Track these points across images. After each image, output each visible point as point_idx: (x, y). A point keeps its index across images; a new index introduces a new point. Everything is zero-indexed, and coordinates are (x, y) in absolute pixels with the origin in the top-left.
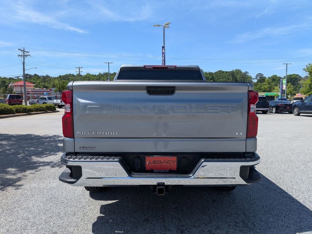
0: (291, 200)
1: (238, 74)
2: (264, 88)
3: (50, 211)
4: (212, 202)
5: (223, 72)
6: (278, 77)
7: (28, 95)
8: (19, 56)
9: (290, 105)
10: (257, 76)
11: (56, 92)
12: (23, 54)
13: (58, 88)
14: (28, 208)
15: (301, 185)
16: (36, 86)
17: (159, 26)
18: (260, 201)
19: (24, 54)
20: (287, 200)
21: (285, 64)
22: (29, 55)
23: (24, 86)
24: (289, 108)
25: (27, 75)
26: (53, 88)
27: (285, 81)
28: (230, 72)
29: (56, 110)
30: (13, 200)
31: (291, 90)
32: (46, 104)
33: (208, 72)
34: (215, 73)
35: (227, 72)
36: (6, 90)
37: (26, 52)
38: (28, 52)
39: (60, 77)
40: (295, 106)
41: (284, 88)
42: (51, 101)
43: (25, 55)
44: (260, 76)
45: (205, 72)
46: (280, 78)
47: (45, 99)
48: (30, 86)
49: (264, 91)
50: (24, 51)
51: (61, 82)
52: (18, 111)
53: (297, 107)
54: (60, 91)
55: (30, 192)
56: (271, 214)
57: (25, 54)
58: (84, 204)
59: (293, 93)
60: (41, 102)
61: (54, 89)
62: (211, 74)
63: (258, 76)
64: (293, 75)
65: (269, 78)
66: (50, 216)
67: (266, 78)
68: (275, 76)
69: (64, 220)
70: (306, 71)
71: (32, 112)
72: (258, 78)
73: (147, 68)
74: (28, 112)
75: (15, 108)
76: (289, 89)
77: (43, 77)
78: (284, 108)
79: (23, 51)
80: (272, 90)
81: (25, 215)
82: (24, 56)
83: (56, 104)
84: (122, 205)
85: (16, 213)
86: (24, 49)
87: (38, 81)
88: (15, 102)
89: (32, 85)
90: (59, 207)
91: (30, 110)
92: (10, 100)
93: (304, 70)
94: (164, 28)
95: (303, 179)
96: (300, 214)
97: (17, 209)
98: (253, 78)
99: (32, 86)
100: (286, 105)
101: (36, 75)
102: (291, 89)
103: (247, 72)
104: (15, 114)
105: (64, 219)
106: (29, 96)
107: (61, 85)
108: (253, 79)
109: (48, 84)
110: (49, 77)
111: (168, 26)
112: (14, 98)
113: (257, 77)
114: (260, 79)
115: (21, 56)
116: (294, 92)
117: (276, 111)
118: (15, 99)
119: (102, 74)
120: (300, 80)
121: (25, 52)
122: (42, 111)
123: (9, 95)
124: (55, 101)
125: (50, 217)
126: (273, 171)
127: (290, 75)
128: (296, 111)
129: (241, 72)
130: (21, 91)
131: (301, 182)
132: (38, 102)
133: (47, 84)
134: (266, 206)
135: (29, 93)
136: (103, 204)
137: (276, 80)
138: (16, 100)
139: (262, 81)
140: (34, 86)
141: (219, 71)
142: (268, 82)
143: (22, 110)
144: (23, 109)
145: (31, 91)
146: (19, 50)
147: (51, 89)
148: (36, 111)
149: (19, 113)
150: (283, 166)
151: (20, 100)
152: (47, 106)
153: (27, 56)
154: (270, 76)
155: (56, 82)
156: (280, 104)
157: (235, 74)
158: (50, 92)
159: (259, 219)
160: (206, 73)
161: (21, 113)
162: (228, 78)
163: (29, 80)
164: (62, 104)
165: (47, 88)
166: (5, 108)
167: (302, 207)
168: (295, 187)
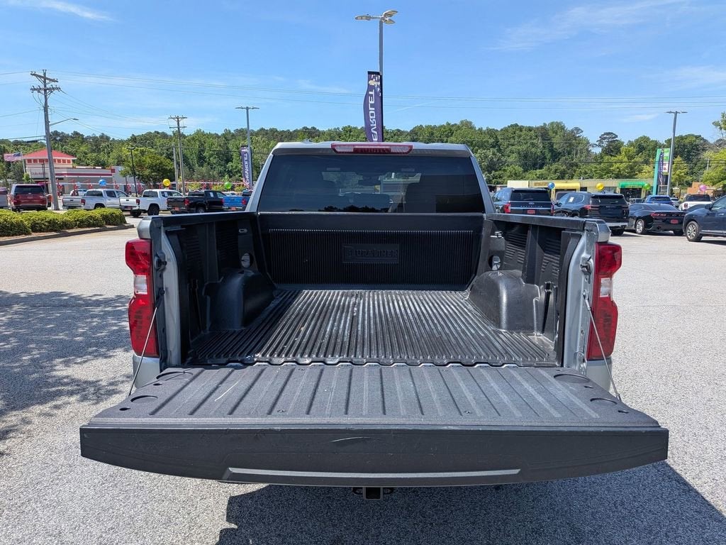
0: (682, 487)
1: (556, 133)
2: (618, 168)
3: (111, 511)
4: (494, 491)
5: (521, 129)
6: (653, 141)
7: (61, 184)
8: (35, 89)
9: (678, 216)
10: (602, 138)
11: (125, 176)
12: (42, 86)
13: (129, 166)
14: (59, 503)
15: (706, 444)
16: (79, 162)
17: (368, 18)
18: (609, 489)
19: (45, 86)
20: (672, 486)
21: (670, 112)
22: (58, 89)
23: (50, 161)
24: (677, 222)
25: (56, 133)
26: (118, 165)
27: (667, 153)
28: (538, 128)
29: (125, 222)
30: (25, 479)
31: (683, 174)
32: (103, 209)
33: (484, 129)
34: (502, 130)
35: (530, 129)
36: (9, 171)
37: (50, 80)
38: (53, 81)
39: (134, 139)
40: (691, 219)
41: (665, 169)
42: (113, 200)
43: (48, 89)
44: (610, 140)
45: (477, 129)
46: (656, 145)
47: (100, 195)
48: (64, 161)
49: (618, 176)
50: (45, 79)
51: (137, 150)
52: (36, 227)
53: (695, 221)
54: (134, 174)
55: (65, 458)
56: (634, 527)
57: (48, 86)
58: (191, 493)
59: (685, 180)
60: (91, 202)
61: (120, 168)
62: (491, 133)
63: (605, 138)
64: (687, 137)
65: (631, 144)
66: (110, 526)
67: (623, 143)
68: (646, 139)
69: (145, 538)
70: (721, 128)
71: (69, 229)
72: (605, 144)
73: (338, 150)
74: (59, 229)
75: (29, 219)
76: (678, 172)
77: (95, 138)
78: (664, 221)
79: (42, 77)
80: (637, 174)
81: (52, 523)
82: (45, 90)
83: (126, 207)
84: (280, 495)
85: (31, 517)
86: (45, 74)
87: (83, 148)
88: (30, 201)
89: (69, 159)
90: (132, 502)
91: (66, 225)
92: (18, 197)
93: (716, 124)
94: (381, 23)
95: (711, 426)
96: (703, 527)
97: (33, 505)
98: (591, 142)
99: (69, 161)
100: (670, 214)
101: (76, 133)
102: (681, 173)
103: (578, 129)
104: (30, 234)
105: (145, 535)
106: (63, 186)
107: (137, 160)
108: (593, 146)
109: (106, 156)
110: (108, 138)
111: (391, 18)
112: (26, 192)
113: (601, 141)
114: (609, 146)
115: (39, 90)
116: (689, 178)
117: (643, 229)
118: (30, 196)
119: (232, 131)
120: (704, 150)
121: (47, 81)
122: (94, 225)
123: (14, 186)
124: (123, 200)
125: (112, 528)
126: (639, 400)
127: (682, 138)
128: (692, 229)
129: (563, 128)
130: (44, 173)
131: (706, 433)
132: (84, 203)
133: (103, 157)
134: (622, 504)
135: (62, 179)
136: (236, 494)
137: (645, 148)
138: (31, 198)
139: (612, 151)
140: (74, 161)
141: (512, 126)
142: (627, 153)
143: (45, 225)
144: (49, 222)
145: (68, 174)
146: (34, 75)
147: (113, 167)
148: (80, 227)
149: (40, 231)
150: (662, 387)
151: (41, 197)
152: (105, 213)
153: (52, 89)
154: (633, 140)
155: (125, 151)
156: (656, 213)
157: (550, 133)
158: (111, 175)
159: (605, 540)
160: (480, 130)
161: (43, 232)
162: (533, 144)
163: (62, 146)
164: (141, 208)
165: (104, 165)
166: (5, 220)
167: (709, 507)
168: (691, 450)
